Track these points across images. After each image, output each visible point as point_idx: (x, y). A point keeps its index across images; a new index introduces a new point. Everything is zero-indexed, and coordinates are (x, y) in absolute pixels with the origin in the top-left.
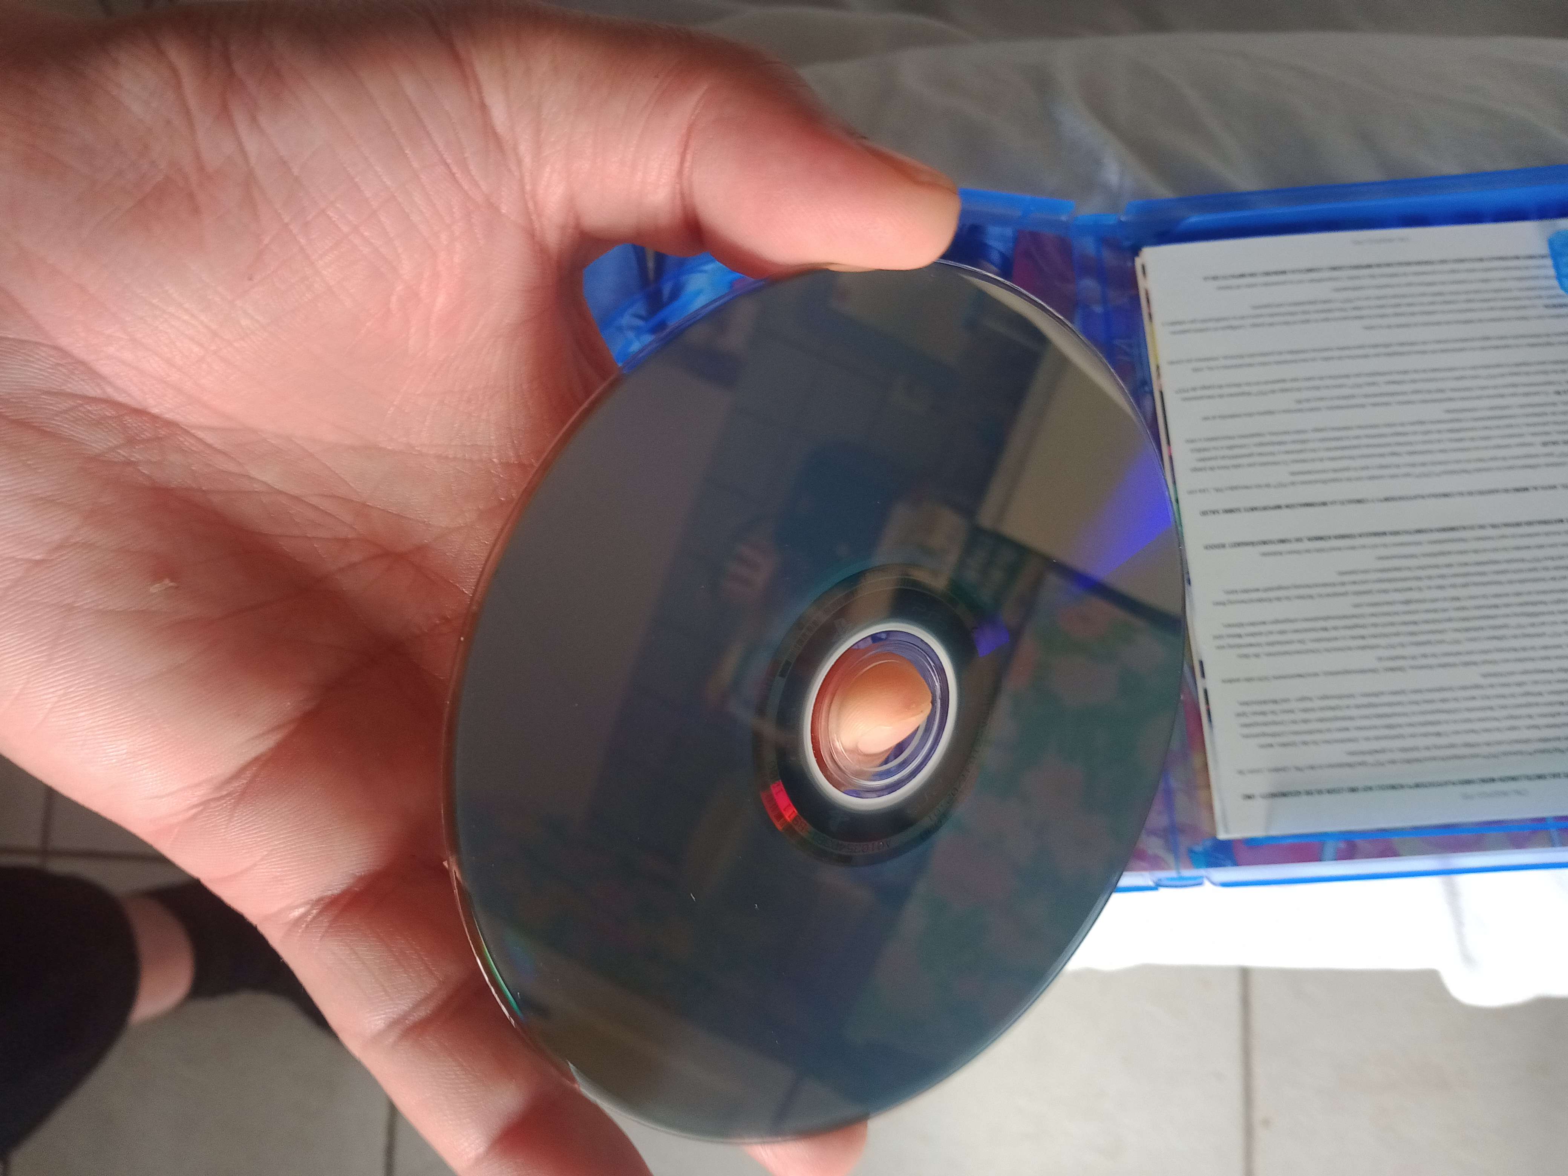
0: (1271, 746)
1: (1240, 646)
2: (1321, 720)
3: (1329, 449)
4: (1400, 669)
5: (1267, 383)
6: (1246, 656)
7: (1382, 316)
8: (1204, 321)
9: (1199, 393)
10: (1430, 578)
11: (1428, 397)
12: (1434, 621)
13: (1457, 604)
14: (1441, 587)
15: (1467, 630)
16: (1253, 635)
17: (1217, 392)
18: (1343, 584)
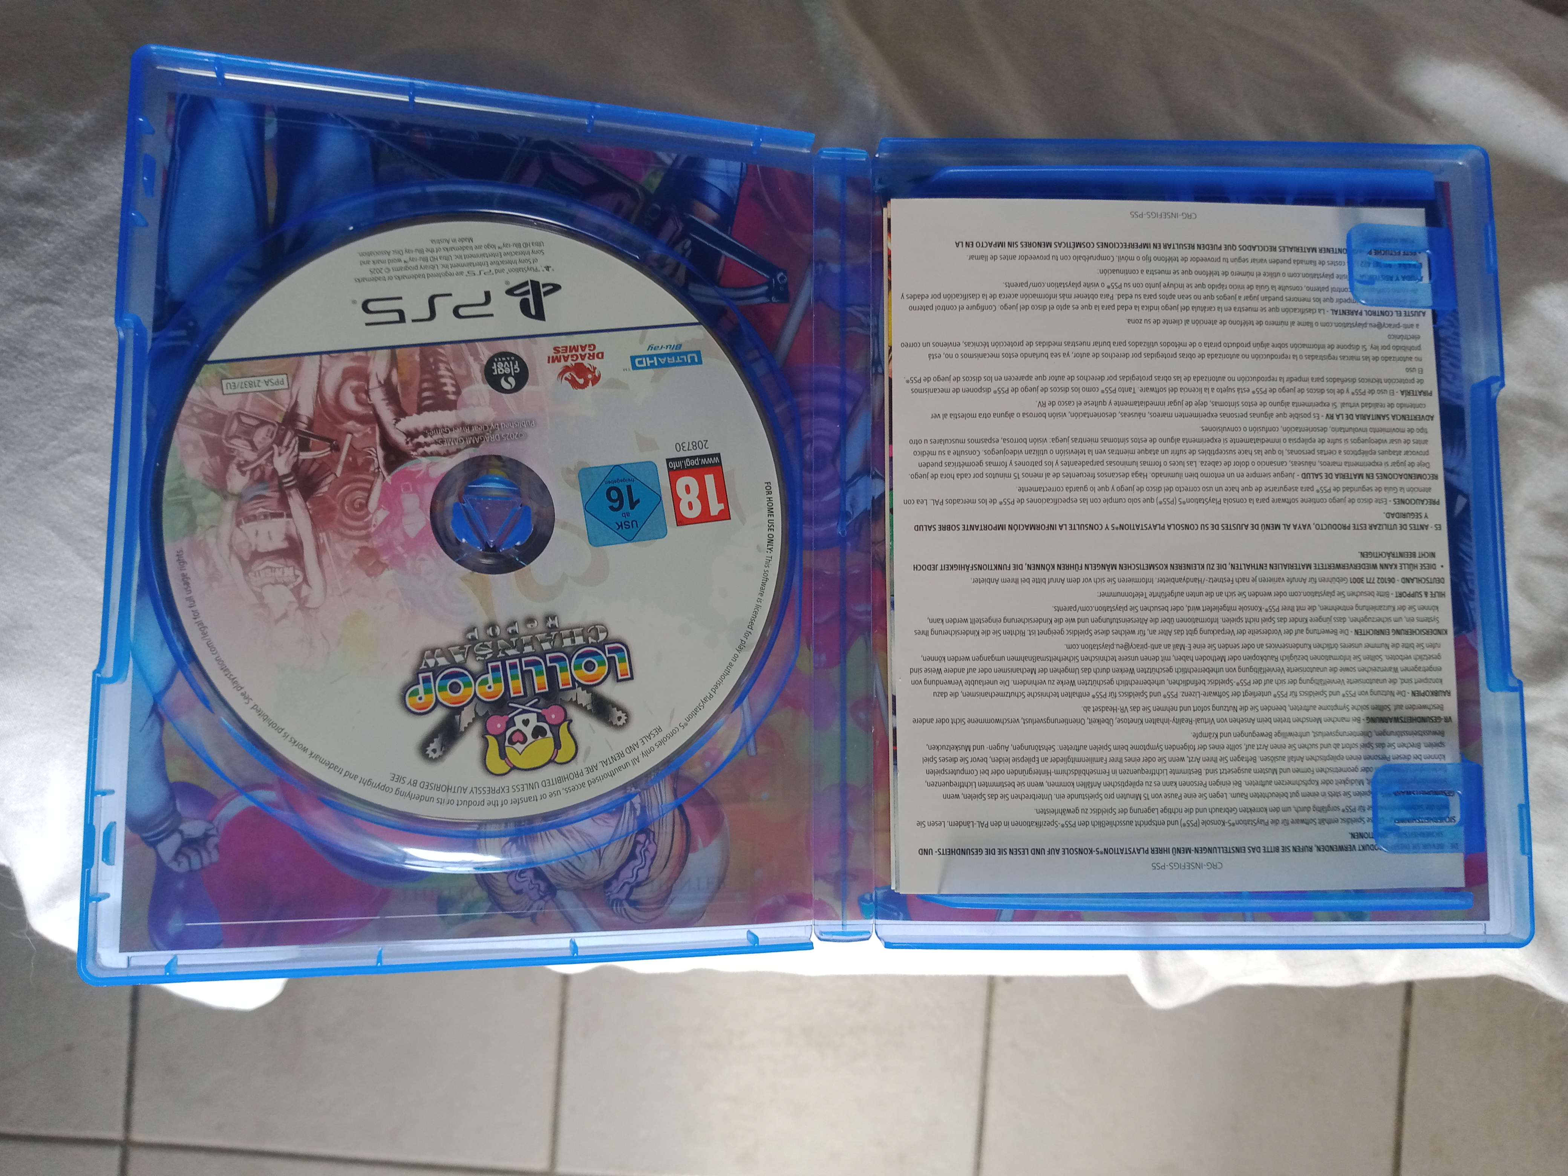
0: (957, 796)
1: (937, 683)
2: (1014, 772)
3: (1067, 464)
4: (1108, 721)
5: (1008, 379)
6: (944, 694)
7: (1150, 308)
8: (948, 296)
9: (932, 385)
10: (1155, 621)
11: (1186, 410)
12: (1152, 670)
13: (1179, 653)
14: (1167, 633)
15: (1186, 683)
16: (954, 671)
17: (953, 385)
18: (1059, 621)
